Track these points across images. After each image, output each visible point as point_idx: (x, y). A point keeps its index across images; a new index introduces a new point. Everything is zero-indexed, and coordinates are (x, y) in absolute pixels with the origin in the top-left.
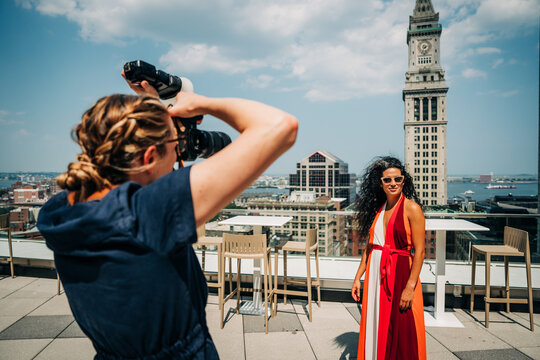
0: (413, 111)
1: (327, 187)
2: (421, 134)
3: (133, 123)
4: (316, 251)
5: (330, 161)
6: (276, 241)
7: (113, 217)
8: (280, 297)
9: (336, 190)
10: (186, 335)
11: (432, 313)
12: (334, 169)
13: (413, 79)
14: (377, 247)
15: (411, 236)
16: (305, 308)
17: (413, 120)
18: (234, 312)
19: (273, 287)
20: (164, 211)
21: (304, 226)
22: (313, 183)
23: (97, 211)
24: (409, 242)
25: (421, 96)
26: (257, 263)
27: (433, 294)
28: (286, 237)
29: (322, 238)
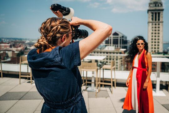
0: (151, 17)
1: (119, 45)
2: (154, 26)
3: (59, 27)
4: (114, 68)
5: (120, 35)
6: (100, 65)
7: (54, 57)
8: (101, 85)
9: (122, 46)
10: (76, 95)
11: (155, 91)
12: (122, 38)
13: (151, 5)
14: (135, 68)
15: (147, 64)
16: (110, 89)
17: (151, 20)
18: (85, 90)
19: (99, 81)
20: (71, 55)
21: (110, 59)
22: (114, 43)
23: (49, 56)
24: (147, 66)
25: (154, 12)
26: (93, 73)
27: (155, 85)
28: (103, 63)
29: (117, 64)
